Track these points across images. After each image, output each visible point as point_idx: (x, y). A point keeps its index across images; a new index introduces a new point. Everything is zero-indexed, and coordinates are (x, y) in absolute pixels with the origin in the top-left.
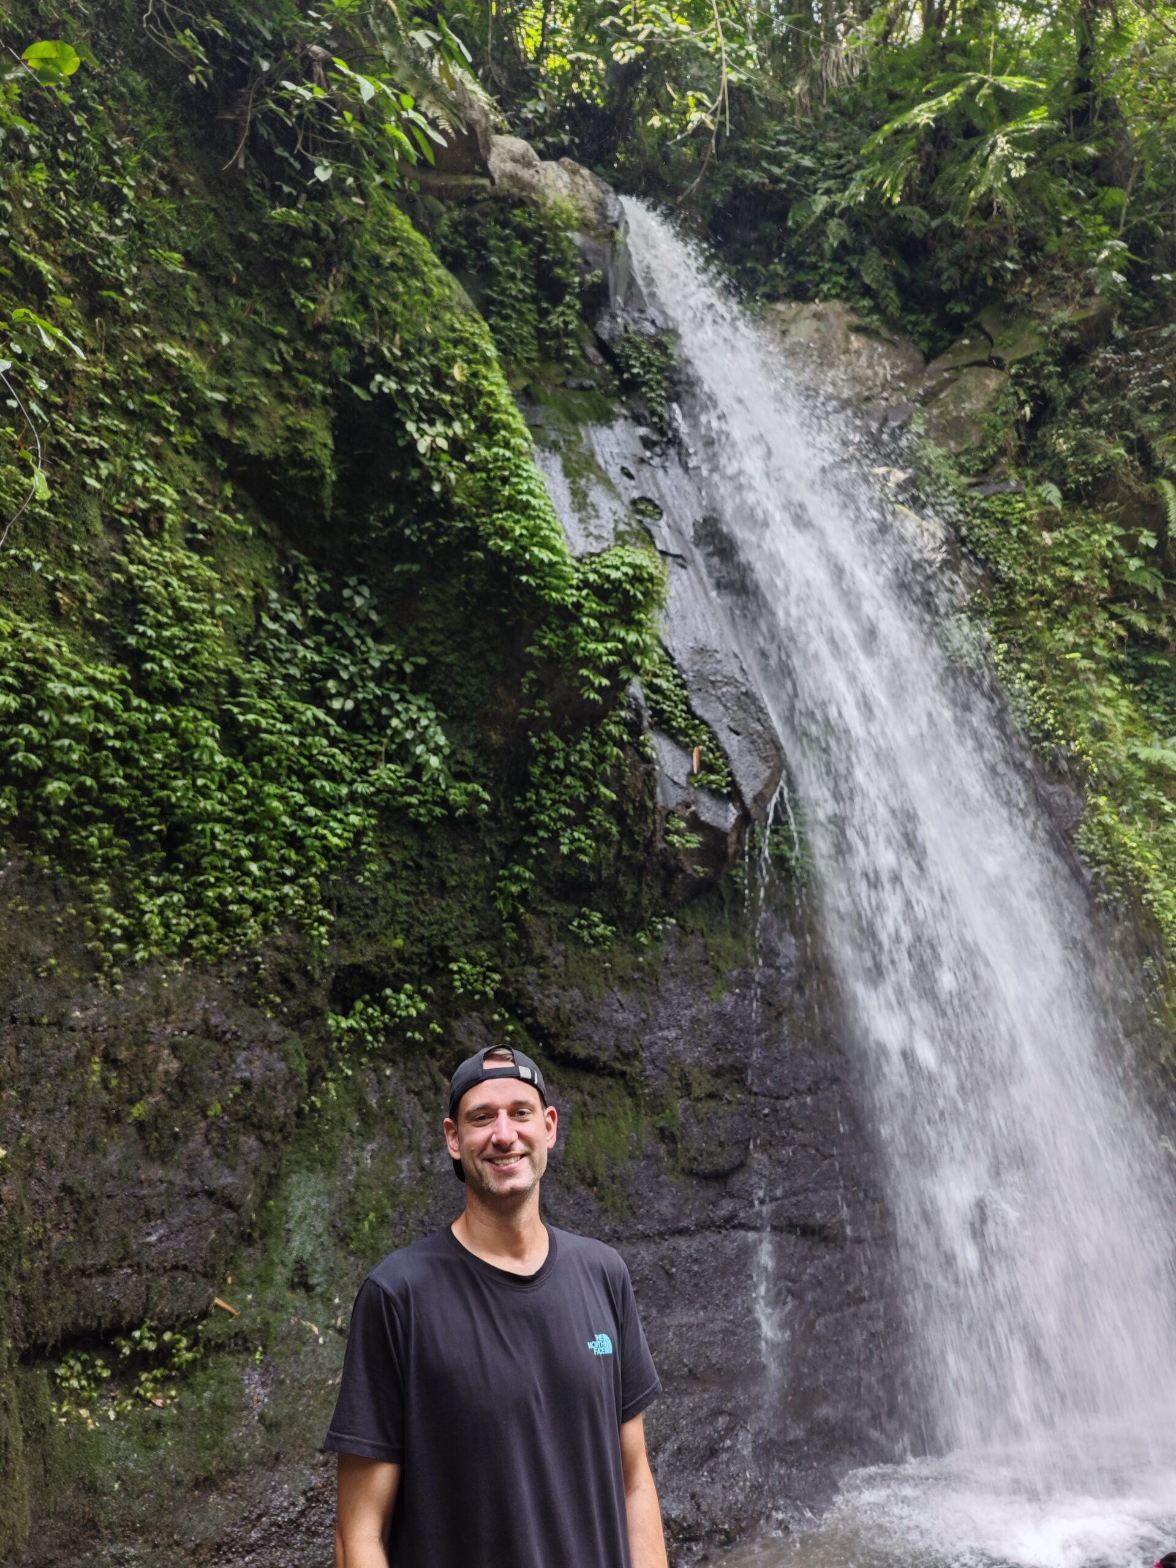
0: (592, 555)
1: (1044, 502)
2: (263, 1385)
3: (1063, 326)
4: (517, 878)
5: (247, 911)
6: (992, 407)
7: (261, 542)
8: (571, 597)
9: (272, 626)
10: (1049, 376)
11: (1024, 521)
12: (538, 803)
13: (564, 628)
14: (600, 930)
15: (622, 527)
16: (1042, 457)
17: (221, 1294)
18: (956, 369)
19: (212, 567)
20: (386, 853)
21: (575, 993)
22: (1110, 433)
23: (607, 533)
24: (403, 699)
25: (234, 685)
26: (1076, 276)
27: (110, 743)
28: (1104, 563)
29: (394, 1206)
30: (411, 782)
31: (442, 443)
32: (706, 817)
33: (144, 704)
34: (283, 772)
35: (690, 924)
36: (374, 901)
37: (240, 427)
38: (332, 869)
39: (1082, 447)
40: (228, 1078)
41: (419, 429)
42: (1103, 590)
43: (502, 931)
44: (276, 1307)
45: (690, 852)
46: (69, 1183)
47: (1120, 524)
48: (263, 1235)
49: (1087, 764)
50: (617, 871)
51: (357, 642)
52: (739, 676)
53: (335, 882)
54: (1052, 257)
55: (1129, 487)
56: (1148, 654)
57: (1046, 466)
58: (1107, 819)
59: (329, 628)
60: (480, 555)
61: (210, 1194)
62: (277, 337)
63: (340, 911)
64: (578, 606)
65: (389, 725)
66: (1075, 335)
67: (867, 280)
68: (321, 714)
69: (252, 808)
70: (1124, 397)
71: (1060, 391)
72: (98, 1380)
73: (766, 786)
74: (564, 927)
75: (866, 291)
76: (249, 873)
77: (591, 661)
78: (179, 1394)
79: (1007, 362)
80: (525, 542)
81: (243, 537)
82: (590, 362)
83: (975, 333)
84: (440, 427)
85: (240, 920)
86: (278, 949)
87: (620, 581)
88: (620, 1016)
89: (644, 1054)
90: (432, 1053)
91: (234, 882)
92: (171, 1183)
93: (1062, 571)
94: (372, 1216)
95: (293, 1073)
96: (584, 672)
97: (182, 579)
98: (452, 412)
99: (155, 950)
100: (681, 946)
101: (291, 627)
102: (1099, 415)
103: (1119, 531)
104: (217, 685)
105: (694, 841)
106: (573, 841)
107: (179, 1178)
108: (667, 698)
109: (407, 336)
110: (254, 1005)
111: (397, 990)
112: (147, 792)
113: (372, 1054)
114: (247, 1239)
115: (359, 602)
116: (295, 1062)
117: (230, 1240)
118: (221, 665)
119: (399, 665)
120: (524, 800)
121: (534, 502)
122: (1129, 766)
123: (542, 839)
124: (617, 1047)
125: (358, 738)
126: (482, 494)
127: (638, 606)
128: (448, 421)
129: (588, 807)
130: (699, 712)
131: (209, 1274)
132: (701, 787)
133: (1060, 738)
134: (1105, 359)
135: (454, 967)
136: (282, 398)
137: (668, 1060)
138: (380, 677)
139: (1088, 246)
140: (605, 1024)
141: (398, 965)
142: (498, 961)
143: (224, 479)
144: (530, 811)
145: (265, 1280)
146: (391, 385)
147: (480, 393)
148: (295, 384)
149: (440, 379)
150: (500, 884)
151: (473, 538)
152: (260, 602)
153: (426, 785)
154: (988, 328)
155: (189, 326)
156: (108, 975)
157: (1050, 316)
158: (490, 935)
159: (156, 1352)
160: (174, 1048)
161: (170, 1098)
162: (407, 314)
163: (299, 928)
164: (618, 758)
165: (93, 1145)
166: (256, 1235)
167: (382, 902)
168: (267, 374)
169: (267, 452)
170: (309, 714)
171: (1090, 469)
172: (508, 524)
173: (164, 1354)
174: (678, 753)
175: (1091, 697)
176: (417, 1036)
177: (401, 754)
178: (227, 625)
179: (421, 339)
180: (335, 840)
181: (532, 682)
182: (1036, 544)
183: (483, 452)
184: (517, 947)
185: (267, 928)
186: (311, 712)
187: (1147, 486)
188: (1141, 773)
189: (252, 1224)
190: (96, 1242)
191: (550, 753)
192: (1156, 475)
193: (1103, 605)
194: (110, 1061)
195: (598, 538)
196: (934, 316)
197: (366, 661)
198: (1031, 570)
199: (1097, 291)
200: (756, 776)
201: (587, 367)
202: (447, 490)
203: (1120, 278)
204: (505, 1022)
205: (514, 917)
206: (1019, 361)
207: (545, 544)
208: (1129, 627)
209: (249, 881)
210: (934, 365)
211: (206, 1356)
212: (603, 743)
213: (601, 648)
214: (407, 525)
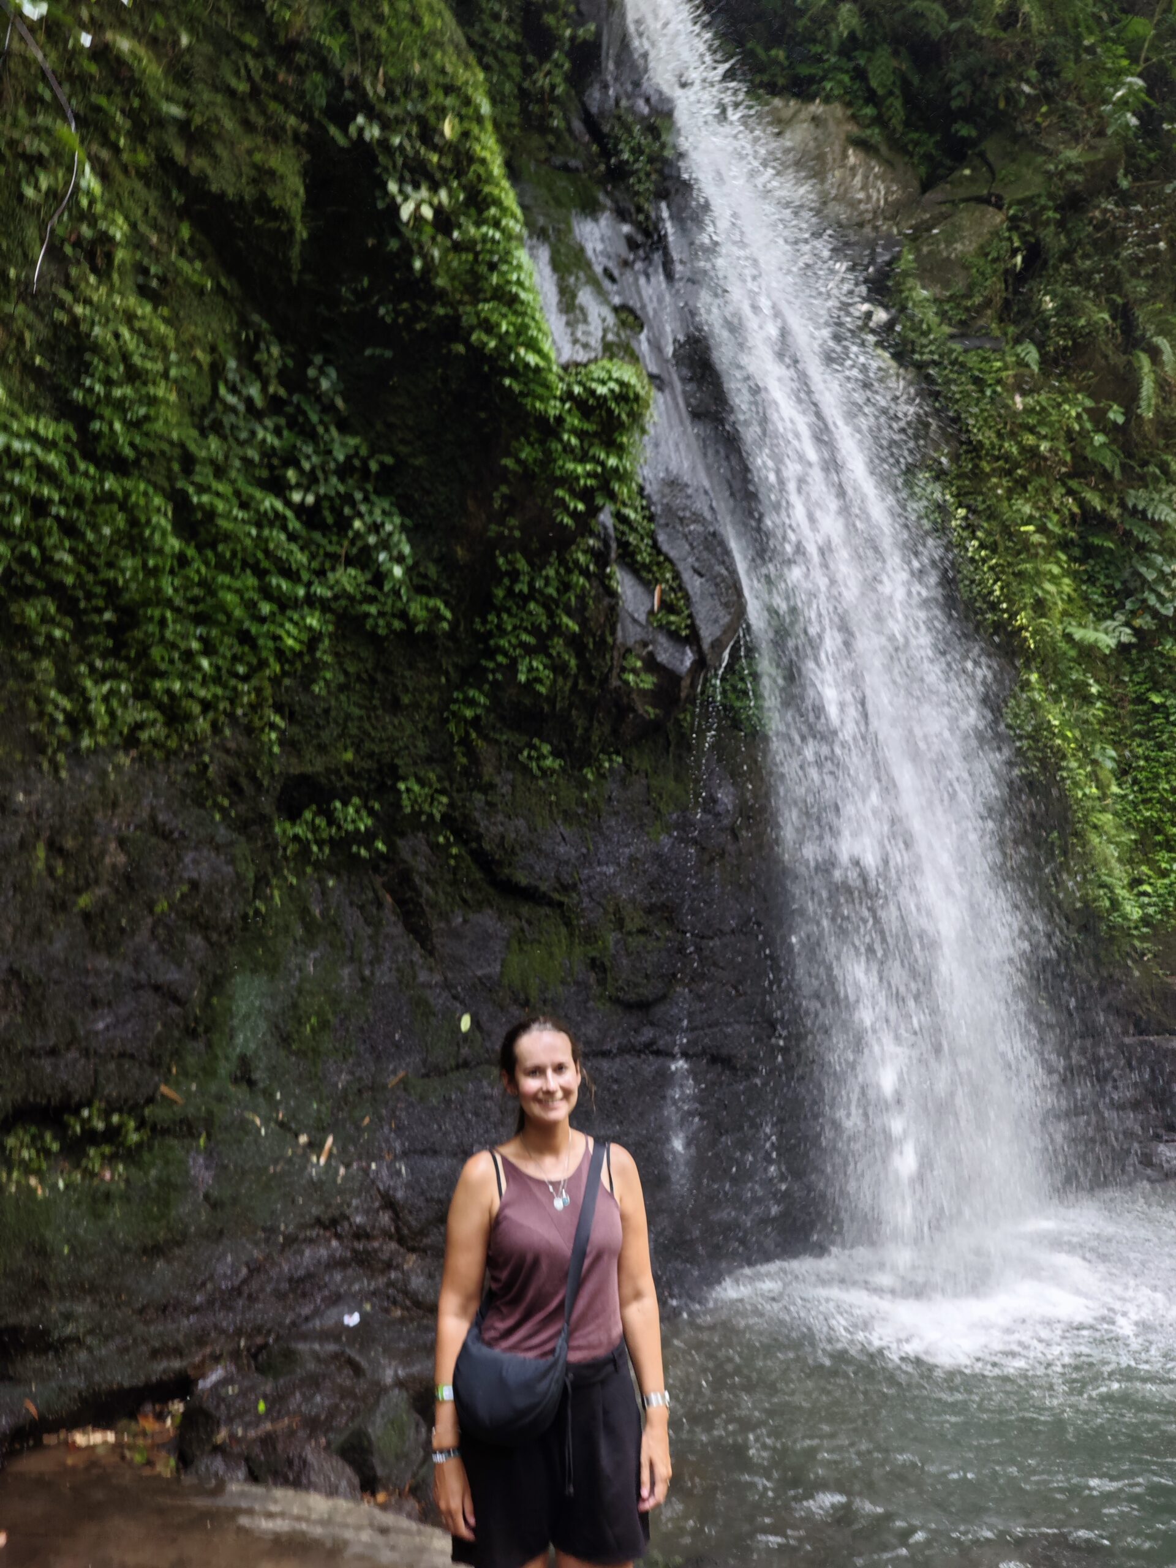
0: (577, 365)
1: (1022, 363)
2: (207, 1168)
3: (1070, 167)
4: (471, 703)
5: (196, 709)
6: (983, 252)
7: (219, 300)
8: (554, 408)
9: (232, 399)
10: (1047, 223)
11: (999, 381)
12: (500, 627)
13: (542, 442)
14: (548, 762)
15: (610, 337)
16: (1024, 314)
17: (167, 1082)
18: (953, 202)
19: (167, 321)
20: (341, 664)
21: (521, 823)
22: (1098, 295)
23: (595, 341)
24: (366, 499)
25: (188, 462)
26: (1089, 111)
27: (54, 510)
28: (1070, 436)
29: (335, 1013)
30: (371, 590)
31: (427, 212)
32: (662, 658)
33: (92, 470)
34: (237, 564)
35: (636, 764)
36: (327, 711)
37: (199, 155)
38: (285, 674)
39: (1066, 308)
40: (176, 877)
41: (401, 191)
42: (1065, 464)
43: (453, 755)
44: (219, 1099)
45: (643, 693)
46: (16, 966)
47: (1090, 396)
48: (207, 1030)
49: (1025, 639)
50: (571, 705)
51: (320, 430)
52: (708, 515)
53: (287, 689)
54: (1068, 87)
55: (1106, 357)
56: (1094, 535)
57: (1027, 324)
58: (1037, 697)
59: (289, 409)
60: (461, 349)
61: (157, 988)
62: (244, 47)
63: (291, 718)
64: (560, 420)
65: (351, 526)
66: (1079, 178)
67: (874, 84)
68: (279, 506)
69: (203, 599)
70: (1117, 257)
71: (1053, 240)
72: (47, 1152)
73: (724, 632)
74: (514, 757)
75: (871, 97)
76: (199, 668)
77: (568, 481)
78: (126, 1168)
79: (1006, 202)
80: (511, 340)
81: (201, 292)
82: (576, 139)
83: (977, 162)
84: (424, 193)
85: (188, 717)
86: (227, 751)
87: (605, 397)
88: (562, 849)
89: (582, 888)
90: (376, 869)
91: (183, 677)
92: (118, 975)
93: (1030, 439)
94: (313, 1020)
95: (240, 877)
96: (560, 493)
97: (132, 329)
98: (438, 176)
99: (101, 739)
100: (624, 783)
101: (249, 401)
102: (1090, 273)
103: (1089, 403)
104: (169, 460)
105: (648, 682)
106: (531, 669)
107: (126, 970)
108: (633, 529)
109: (392, 72)
110: (202, 806)
111: (345, 804)
112: (93, 569)
113: (317, 865)
114: (193, 1034)
115: (325, 384)
116: (242, 867)
117: (176, 1034)
118: (175, 435)
119: (365, 462)
120: (484, 622)
121: (523, 295)
122: (1063, 645)
123: (499, 665)
124: (558, 878)
125: (317, 536)
126: (468, 279)
127: (621, 427)
128: (434, 188)
129: (548, 636)
130: (665, 548)
131: (155, 1063)
132: (660, 627)
133: (1004, 611)
134: (1105, 211)
135: (402, 786)
136: (248, 126)
137: (604, 895)
138: (344, 471)
139: (1104, 80)
140: (547, 856)
141: (347, 779)
142: (447, 784)
143: (181, 218)
144: (490, 634)
145: (209, 1072)
146: (374, 132)
147: (471, 159)
148: (263, 111)
149: (428, 134)
150: (454, 707)
151: (454, 329)
152: (217, 370)
153: (387, 595)
154: (991, 157)
155: (142, 17)
156: (53, 762)
157: (1058, 153)
158: (440, 757)
159: (104, 1133)
160: (122, 842)
161: (117, 891)
162: (394, 45)
163: (249, 731)
164: (583, 588)
165: (38, 931)
166: (201, 1029)
167: (333, 713)
168: (231, 93)
169: (231, 192)
170: (267, 504)
171: (1071, 332)
172: (495, 318)
173: (113, 1134)
174: (640, 589)
175: (1038, 572)
176: (363, 852)
177: (363, 559)
178: (180, 391)
179: (408, 79)
180: (290, 642)
181: (504, 497)
182: (1006, 407)
183: (472, 230)
184: (466, 772)
185: (216, 728)
186: (270, 503)
187: (1124, 358)
188: (1073, 653)
189: (197, 1020)
190: (44, 1024)
191: (514, 575)
192: (1134, 346)
193: (1062, 480)
194: (55, 848)
195: (586, 346)
196: (938, 137)
197: (329, 452)
198: (999, 435)
199: (1110, 131)
200: (716, 621)
201: (572, 145)
202: (429, 268)
203: (1134, 121)
204: (448, 844)
205: (465, 741)
206: (1019, 202)
207: (533, 345)
208: (1081, 503)
209: (199, 677)
210: (929, 196)
211: (151, 1138)
212: (569, 571)
213: (580, 469)
214: (381, 302)
